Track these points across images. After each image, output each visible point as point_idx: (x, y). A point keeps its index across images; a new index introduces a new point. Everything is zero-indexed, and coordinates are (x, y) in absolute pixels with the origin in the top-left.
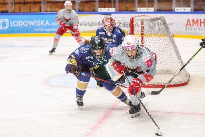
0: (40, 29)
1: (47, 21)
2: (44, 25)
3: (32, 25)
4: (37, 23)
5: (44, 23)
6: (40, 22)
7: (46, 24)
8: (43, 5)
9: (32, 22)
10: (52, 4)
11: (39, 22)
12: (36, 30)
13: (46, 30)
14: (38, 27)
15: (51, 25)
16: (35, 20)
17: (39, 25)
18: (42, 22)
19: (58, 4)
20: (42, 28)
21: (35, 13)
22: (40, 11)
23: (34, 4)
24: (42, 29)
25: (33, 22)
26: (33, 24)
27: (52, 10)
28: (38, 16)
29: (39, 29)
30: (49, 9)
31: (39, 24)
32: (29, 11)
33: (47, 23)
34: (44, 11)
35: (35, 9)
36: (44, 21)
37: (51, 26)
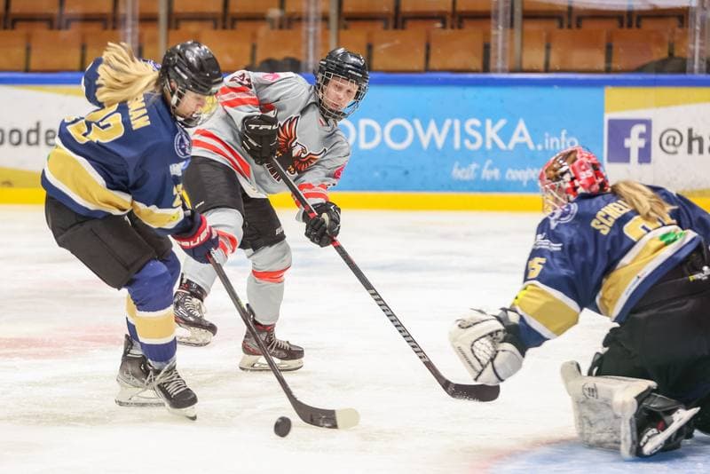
0: (478, 171)
1: (522, 126)
2: (501, 144)
3: (433, 141)
4: (464, 135)
5: (506, 134)
6: (482, 131)
7: (515, 139)
8: (499, 33)
9: (432, 127)
11: (473, 127)
12: (459, 173)
13: (513, 175)
14: (466, 157)
16: (452, 118)
17: (476, 146)
18: (492, 133)
19: (588, 26)
20: (489, 162)
21: (456, 77)
22: (486, 69)
23: (453, 26)
24: (491, 168)
25: (440, 127)
26: (440, 142)
27: (555, 61)
28: (471, 93)
29: (474, 166)
30: (535, 57)
31: (473, 140)
32: (417, 62)
33: (522, 130)
34: (507, 67)
35: (458, 50)
36: (502, 123)
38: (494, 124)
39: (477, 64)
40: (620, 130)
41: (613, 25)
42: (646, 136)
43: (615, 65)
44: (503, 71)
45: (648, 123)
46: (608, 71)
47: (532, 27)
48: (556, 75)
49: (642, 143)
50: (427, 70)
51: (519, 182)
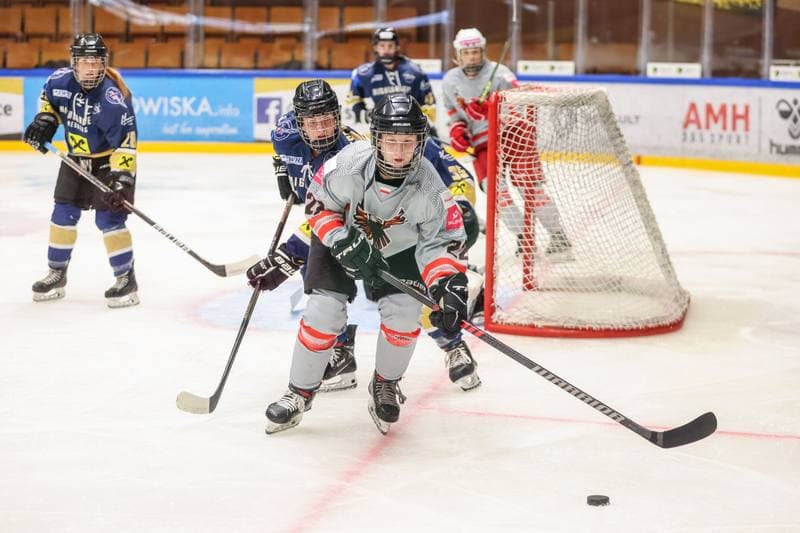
0: (179, 129)
1: (205, 102)
2: (192, 112)
3: (151, 112)
4: (170, 107)
5: (195, 106)
6: (180, 104)
7: (201, 110)
8: (190, 46)
9: (151, 102)
10: (221, 41)
11: (176, 102)
12: (168, 130)
13: (200, 131)
14: (171, 120)
15: (216, 114)
16: (164, 96)
17: (177, 114)
18: (187, 105)
19: (244, 41)
20: (185, 124)
21: (164, 72)
22: (182, 66)
23: (162, 41)
24: (187, 126)
25: (155, 101)
26: (155, 111)
27: (224, 62)
28: (174, 82)
29: (176, 126)
30: (212, 60)
31: (175, 110)
32: (142, 65)
33: (205, 106)
34: (196, 65)
35: (166, 56)
36: (193, 99)
37: (219, 117)
38: (189, 99)
39: (177, 64)
40: (263, 104)
41: (257, 41)
42: (279, 107)
43: (260, 64)
44: (194, 68)
45: (279, 100)
46: (256, 68)
47: (210, 42)
48: (225, 71)
49: (277, 112)
50: (146, 67)
51: (204, 135)
